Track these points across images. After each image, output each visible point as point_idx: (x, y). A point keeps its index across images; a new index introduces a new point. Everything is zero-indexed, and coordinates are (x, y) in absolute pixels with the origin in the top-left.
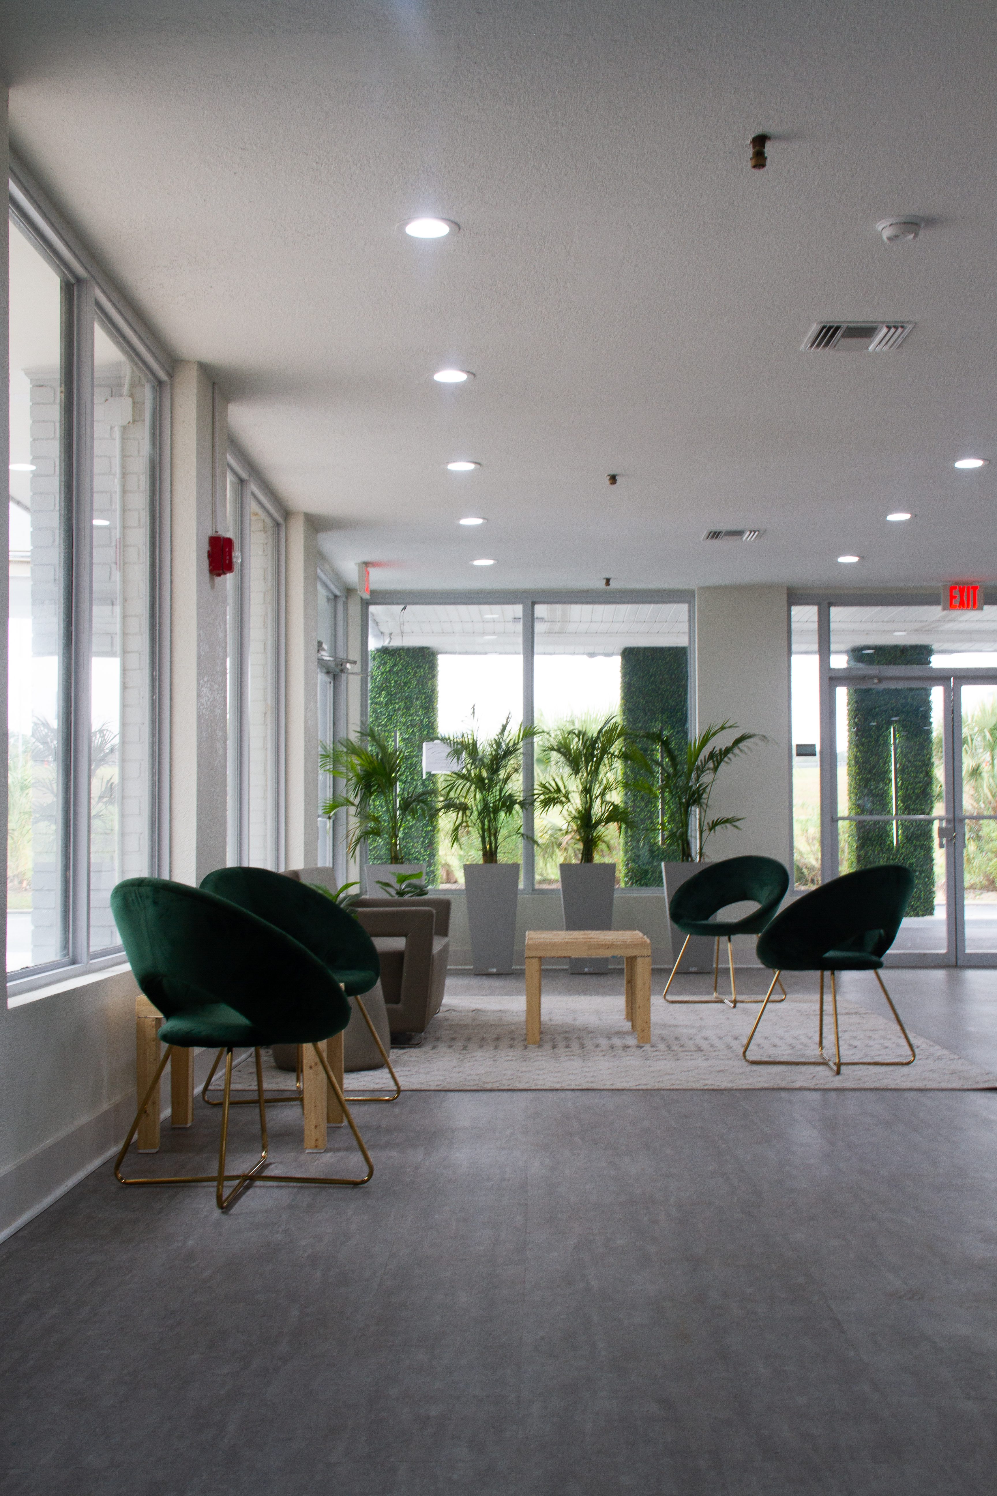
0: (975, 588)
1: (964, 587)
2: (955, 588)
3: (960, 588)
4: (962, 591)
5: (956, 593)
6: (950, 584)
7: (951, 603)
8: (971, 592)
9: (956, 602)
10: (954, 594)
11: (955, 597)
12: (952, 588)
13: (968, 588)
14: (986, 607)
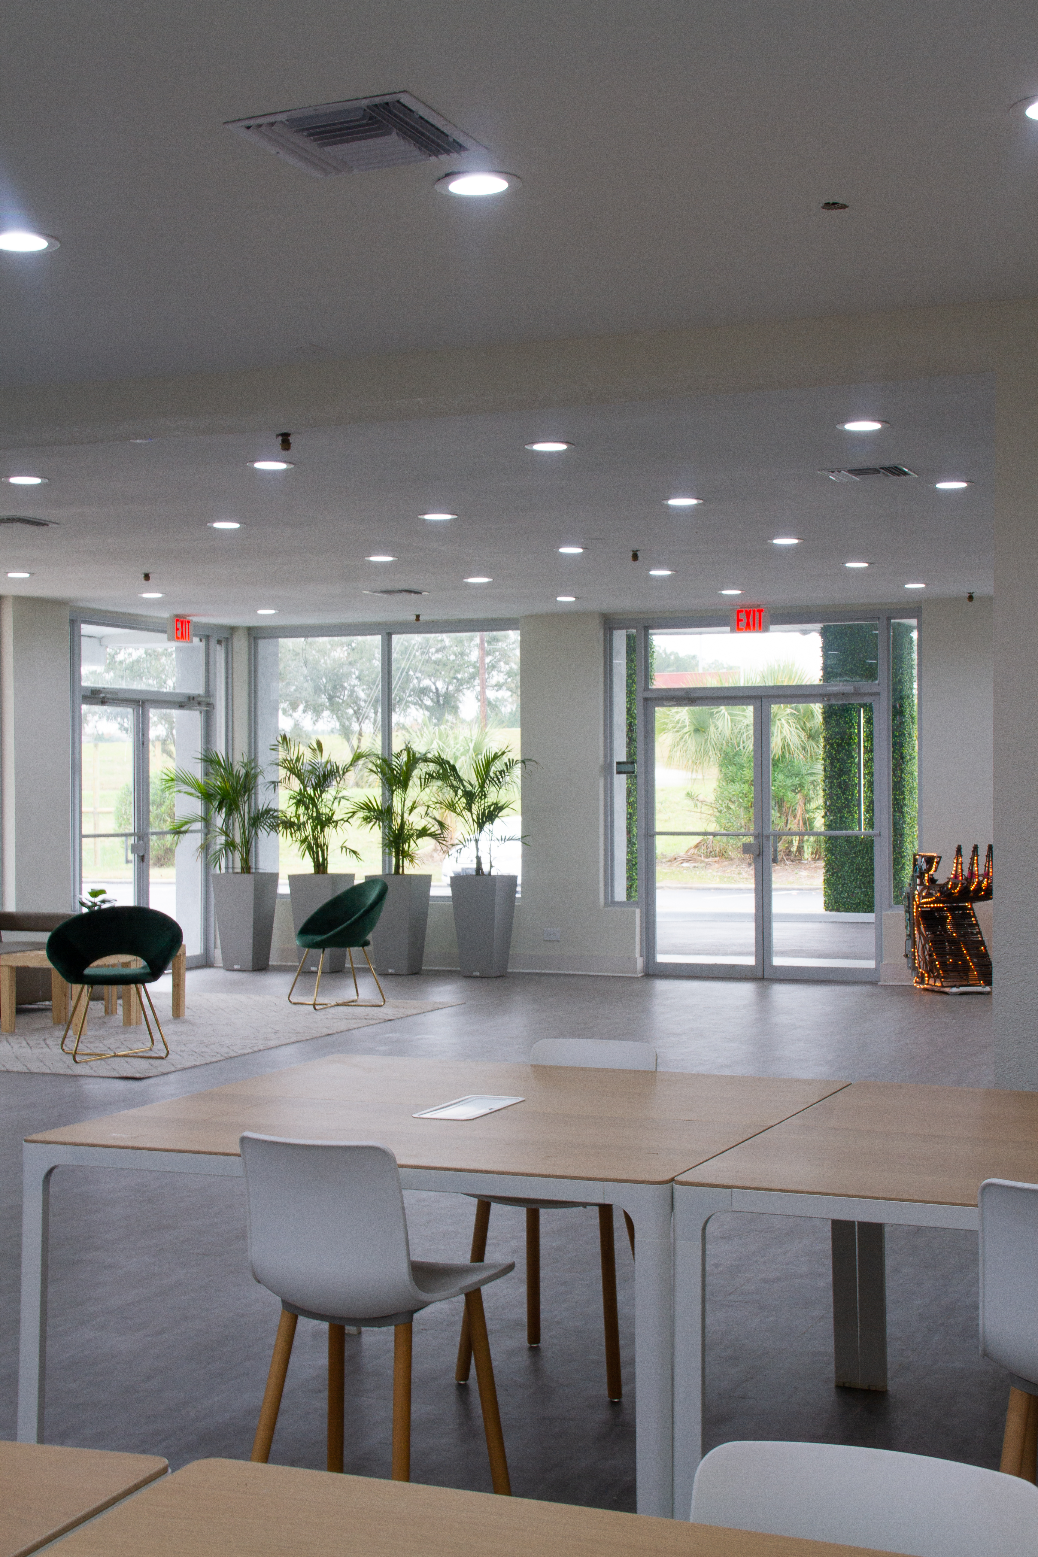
0: (760, 611)
1: (750, 611)
2: (742, 611)
3: (746, 611)
4: (748, 614)
5: (743, 616)
6: (739, 608)
7: (738, 625)
8: (757, 614)
9: (743, 624)
10: (740, 618)
11: (742, 620)
12: (739, 612)
13: (754, 611)
14: (772, 627)
